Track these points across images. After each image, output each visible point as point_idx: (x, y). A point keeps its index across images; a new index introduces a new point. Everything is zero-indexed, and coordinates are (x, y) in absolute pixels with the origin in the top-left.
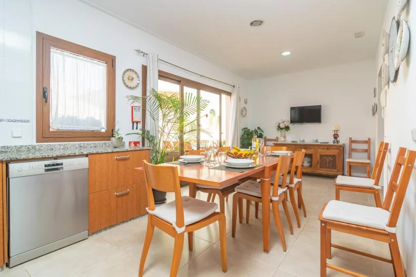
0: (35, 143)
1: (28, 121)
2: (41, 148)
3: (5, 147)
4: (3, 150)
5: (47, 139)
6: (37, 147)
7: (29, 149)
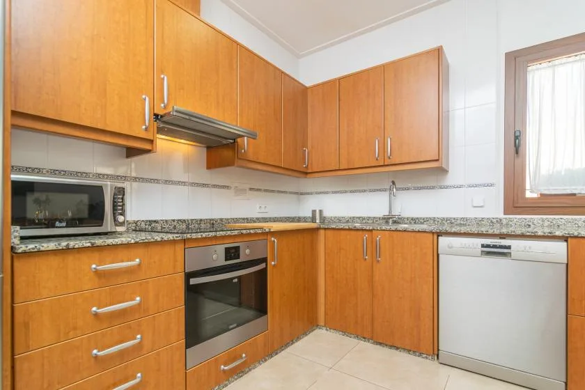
0: (502, 216)
1: (492, 185)
2: (510, 223)
3: (464, 218)
4: (462, 222)
5: (519, 210)
6: (504, 222)
7: (491, 222)
